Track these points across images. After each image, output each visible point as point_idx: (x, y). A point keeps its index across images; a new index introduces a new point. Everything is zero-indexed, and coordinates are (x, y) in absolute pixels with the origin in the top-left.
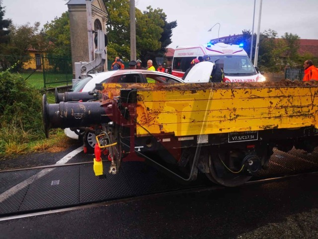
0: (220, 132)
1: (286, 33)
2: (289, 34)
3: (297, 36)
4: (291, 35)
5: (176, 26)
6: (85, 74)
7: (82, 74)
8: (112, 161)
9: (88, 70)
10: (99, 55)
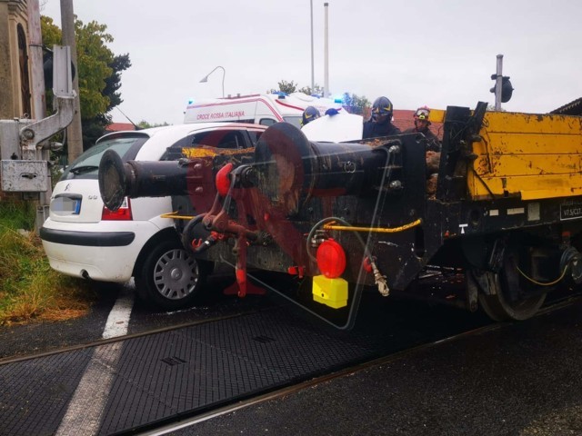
0: (571, 194)
1: (346, 94)
2: (351, 96)
3: (366, 101)
4: (355, 98)
5: (128, 66)
6: (32, 147)
7: (23, 148)
8: (376, 271)
9: (38, 138)
10: (67, 102)
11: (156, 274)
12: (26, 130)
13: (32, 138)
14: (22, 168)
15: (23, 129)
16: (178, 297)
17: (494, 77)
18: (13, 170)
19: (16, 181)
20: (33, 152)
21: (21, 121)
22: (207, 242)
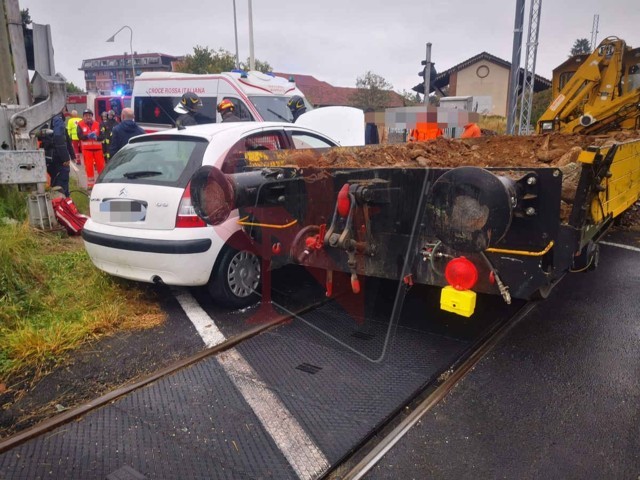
6: (25, 135)
7: (16, 136)
8: (500, 283)
9: (31, 125)
10: (58, 87)
11: (229, 276)
12: (17, 117)
13: (25, 125)
14: (19, 159)
15: (14, 116)
16: (246, 294)
17: (424, 63)
18: (10, 161)
19: (14, 173)
20: (27, 140)
21: (9, 107)
22: (306, 252)
